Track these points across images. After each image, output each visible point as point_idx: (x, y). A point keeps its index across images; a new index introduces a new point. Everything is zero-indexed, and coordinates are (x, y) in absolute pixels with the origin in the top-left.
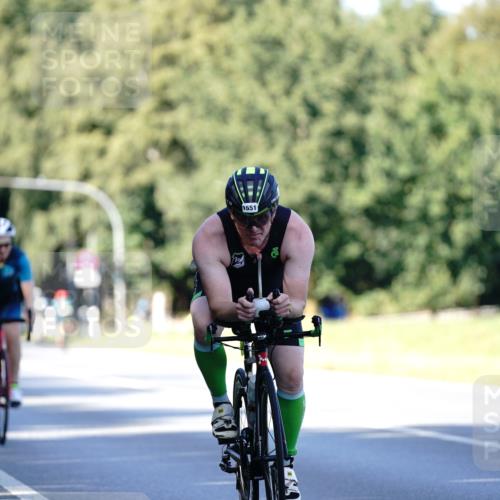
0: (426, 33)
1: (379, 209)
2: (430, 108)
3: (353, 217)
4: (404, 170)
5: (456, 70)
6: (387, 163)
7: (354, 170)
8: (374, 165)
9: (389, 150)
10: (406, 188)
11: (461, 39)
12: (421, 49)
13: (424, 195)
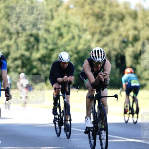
0: (58, 6)
1: (43, 59)
2: (59, 29)
3: (35, 61)
4: (50, 47)
5: (67, 17)
6: (45, 45)
7: (35, 47)
8: (42, 45)
9: (46, 41)
10: (51, 52)
11: (68, 8)
12: (56, 11)
13: (57, 55)
